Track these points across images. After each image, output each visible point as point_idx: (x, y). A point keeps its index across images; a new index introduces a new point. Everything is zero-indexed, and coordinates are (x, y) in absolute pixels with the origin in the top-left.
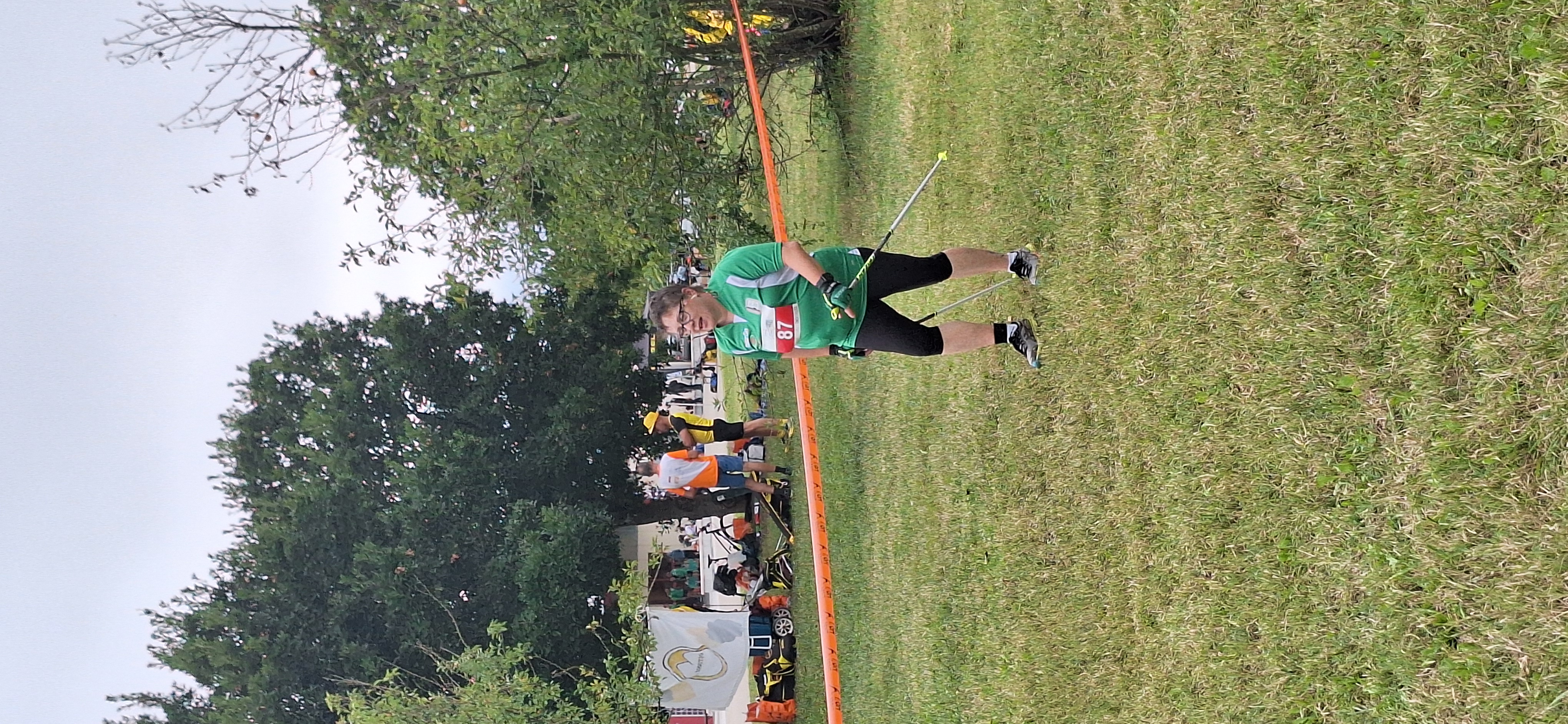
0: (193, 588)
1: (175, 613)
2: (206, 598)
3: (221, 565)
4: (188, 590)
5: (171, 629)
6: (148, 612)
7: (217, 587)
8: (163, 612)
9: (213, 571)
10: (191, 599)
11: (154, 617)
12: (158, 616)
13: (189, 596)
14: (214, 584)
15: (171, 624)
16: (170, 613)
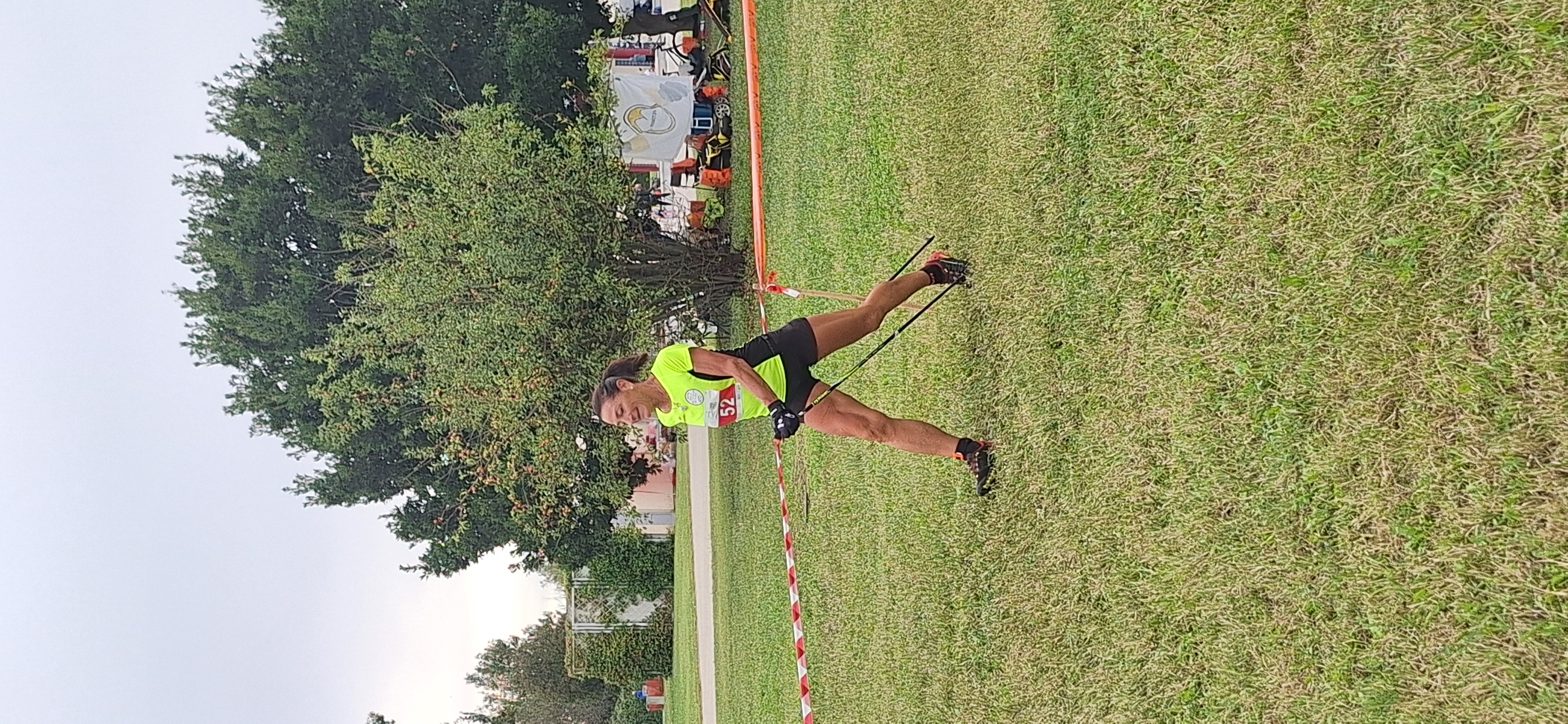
0: (240, 65)
1: (227, 86)
2: (251, 73)
3: (263, 48)
4: (237, 67)
5: (223, 98)
6: (205, 85)
7: (260, 65)
8: (216, 85)
9: (256, 52)
10: (240, 75)
11: (210, 89)
12: (213, 87)
13: (238, 71)
14: (258, 63)
15: (224, 95)
16: (223, 86)
